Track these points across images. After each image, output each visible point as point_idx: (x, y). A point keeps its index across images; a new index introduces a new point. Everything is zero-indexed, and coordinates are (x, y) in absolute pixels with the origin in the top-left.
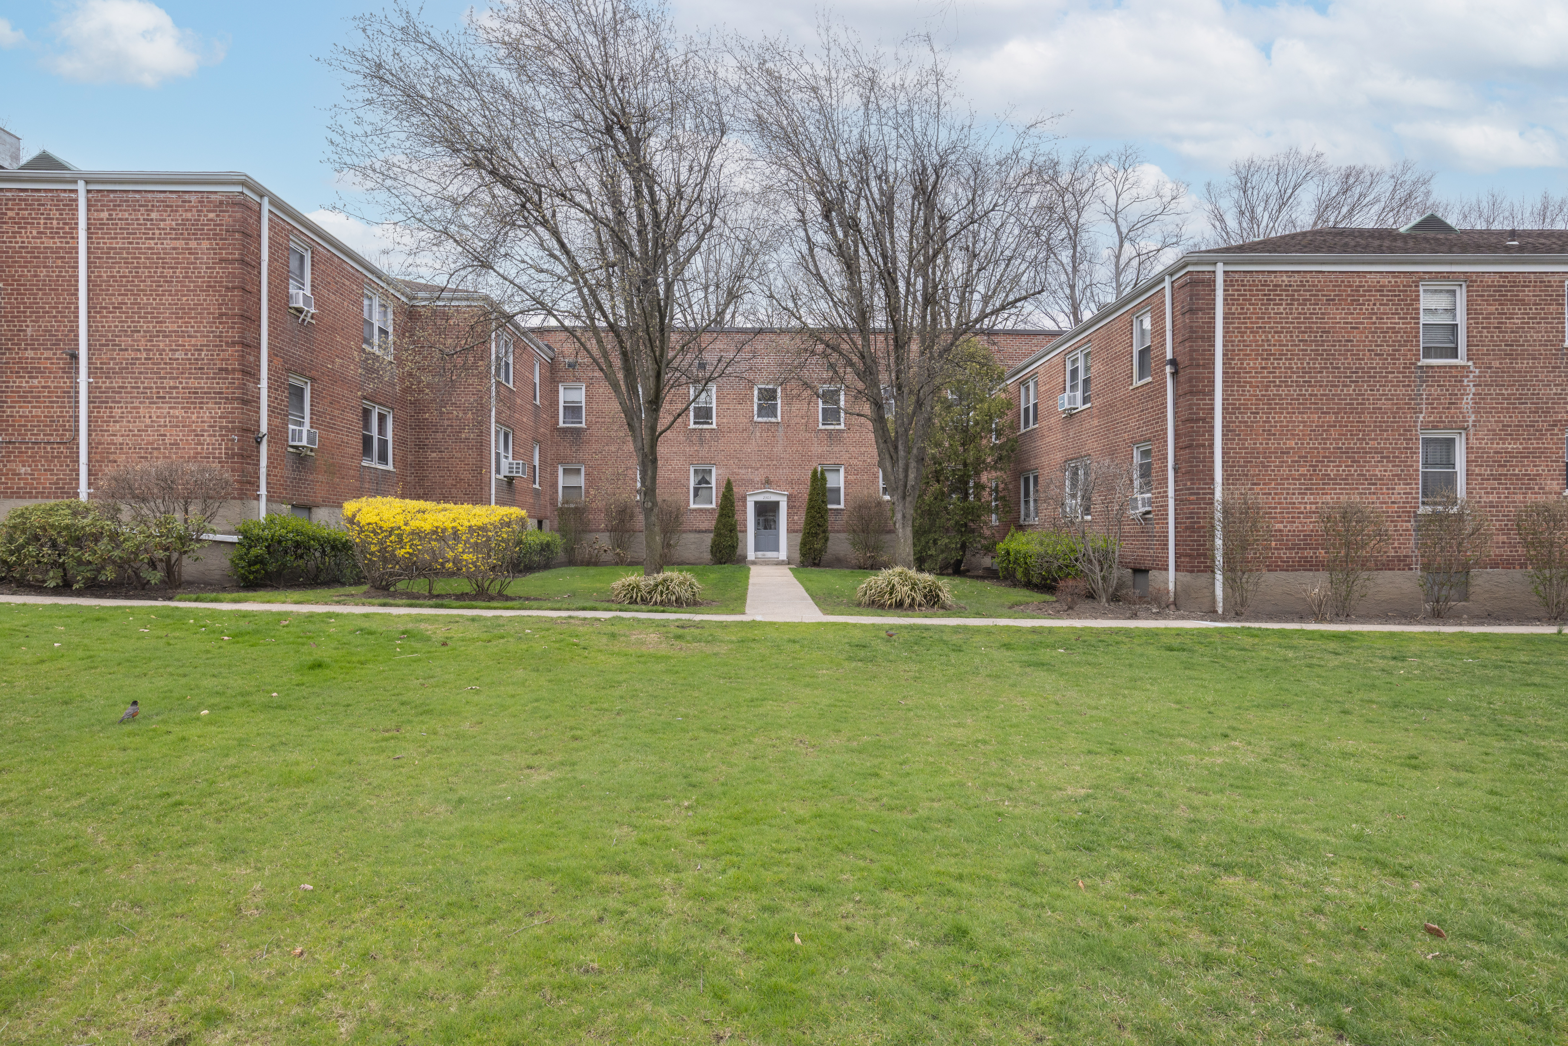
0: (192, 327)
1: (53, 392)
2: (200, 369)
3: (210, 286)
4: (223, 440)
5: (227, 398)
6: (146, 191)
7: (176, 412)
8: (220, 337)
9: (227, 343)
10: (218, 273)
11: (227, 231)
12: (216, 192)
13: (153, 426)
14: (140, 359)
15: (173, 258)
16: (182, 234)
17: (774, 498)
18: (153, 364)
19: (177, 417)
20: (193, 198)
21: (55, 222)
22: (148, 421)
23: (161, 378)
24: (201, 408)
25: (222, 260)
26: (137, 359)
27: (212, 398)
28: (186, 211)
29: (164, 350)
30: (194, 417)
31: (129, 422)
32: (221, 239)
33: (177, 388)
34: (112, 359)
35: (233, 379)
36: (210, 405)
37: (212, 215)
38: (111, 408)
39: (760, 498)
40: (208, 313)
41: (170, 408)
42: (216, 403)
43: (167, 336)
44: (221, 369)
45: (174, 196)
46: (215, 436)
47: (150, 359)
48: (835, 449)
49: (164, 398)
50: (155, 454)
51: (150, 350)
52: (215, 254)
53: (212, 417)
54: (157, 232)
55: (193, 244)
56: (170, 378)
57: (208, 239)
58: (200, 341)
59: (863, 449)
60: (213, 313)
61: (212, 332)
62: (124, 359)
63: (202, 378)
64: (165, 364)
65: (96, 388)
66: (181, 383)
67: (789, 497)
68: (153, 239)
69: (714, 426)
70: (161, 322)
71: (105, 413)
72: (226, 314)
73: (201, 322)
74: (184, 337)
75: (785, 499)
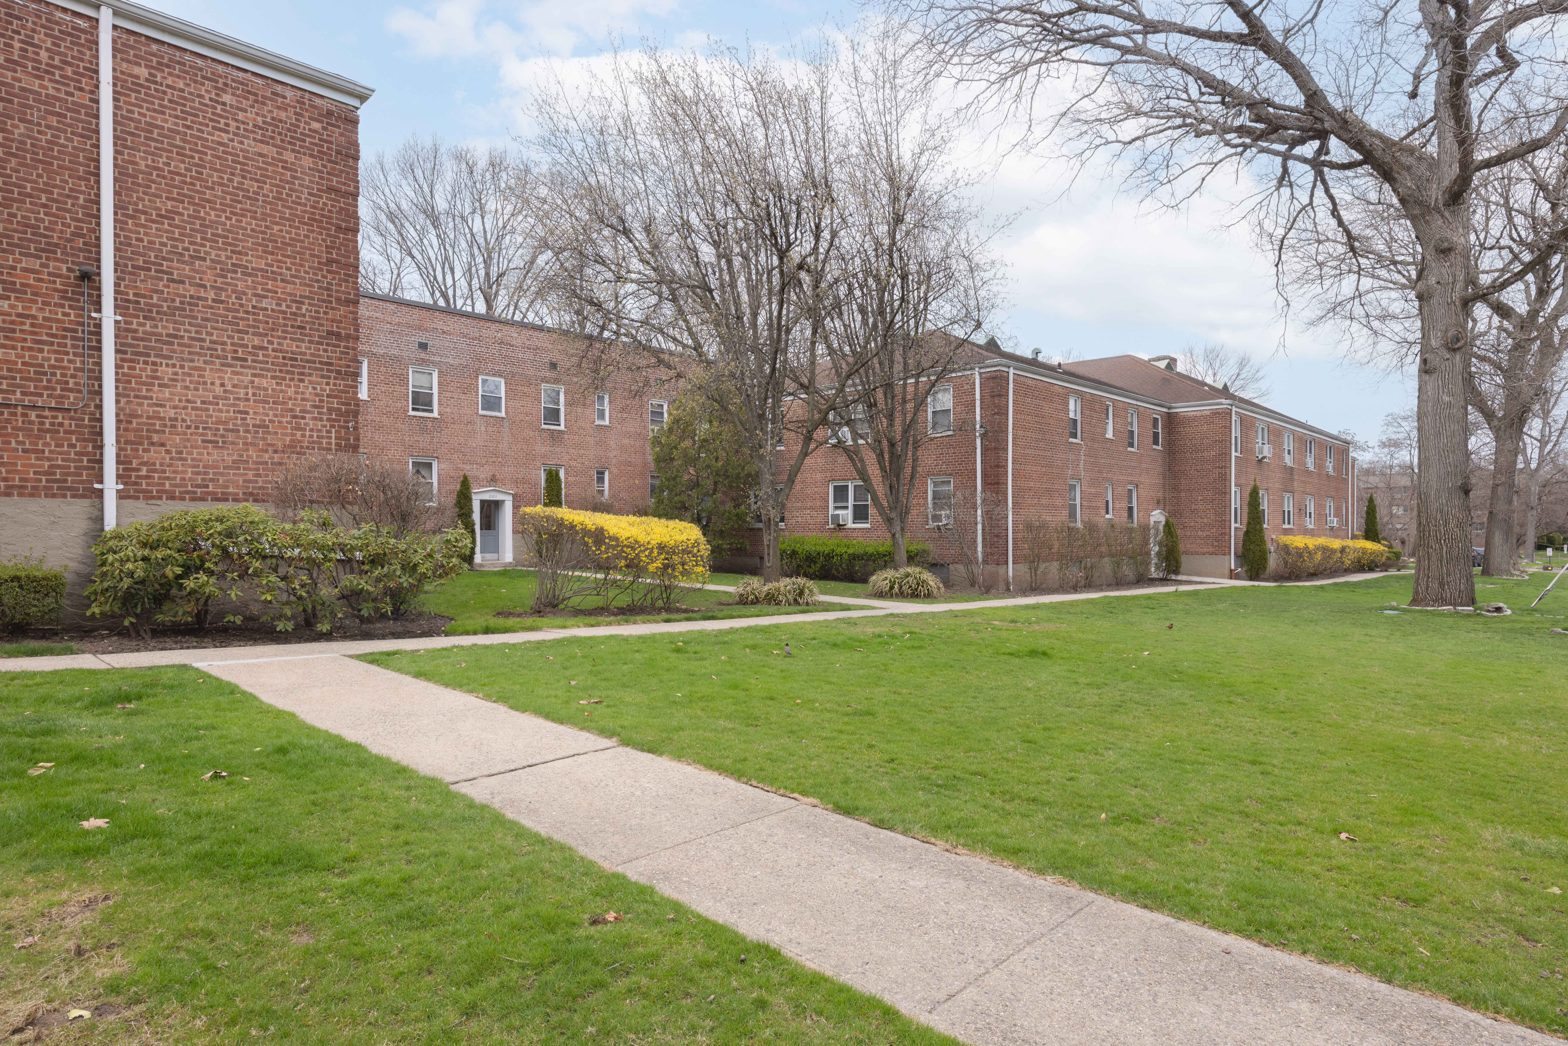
0: (288, 269)
1: (41, 326)
2: (299, 327)
3: (315, 220)
4: (332, 426)
5: (339, 372)
6: (213, 60)
7: (264, 383)
8: (328, 289)
9: (338, 299)
10: (325, 204)
11: (338, 152)
12: (322, 97)
13: (226, 399)
14: (206, 299)
15: (260, 168)
16: (272, 138)
17: (499, 497)
18: (228, 310)
19: (266, 389)
20: (289, 94)
21: (44, 55)
22: (219, 390)
23: (239, 331)
24: (302, 381)
25: (330, 189)
26: (199, 298)
27: (316, 369)
28: (279, 108)
29: (245, 294)
30: (291, 392)
31: (187, 388)
32: (330, 161)
33: (266, 349)
34: (156, 291)
35: (345, 347)
36: (314, 378)
37: (316, 125)
38: (154, 364)
39: (486, 497)
40: (312, 255)
41: (254, 375)
42: (323, 377)
43: (250, 275)
44: (330, 333)
45: (260, 81)
46: (321, 420)
47: (222, 302)
48: (557, 450)
49: (246, 360)
50: (230, 437)
51: (221, 289)
52: (321, 178)
53: (317, 395)
54: (233, 124)
55: (289, 157)
56: (254, 334)
57: (311, 156)
58: (300, 291)
59: (581, 452)
60: (318, 257)
61: (318, 281)
62: (179, 295)
63: (303, 341)
64: (247, 312)
65: (128, 330)
66: (270, 342)
67: (515, 496)
68: (227, 132)
69: (435, 414)
70: (240, 253)
71: (141, 370)
72: (337, 262)
73: (302, 266)
74: (275, 280)
75: (511, 498)
